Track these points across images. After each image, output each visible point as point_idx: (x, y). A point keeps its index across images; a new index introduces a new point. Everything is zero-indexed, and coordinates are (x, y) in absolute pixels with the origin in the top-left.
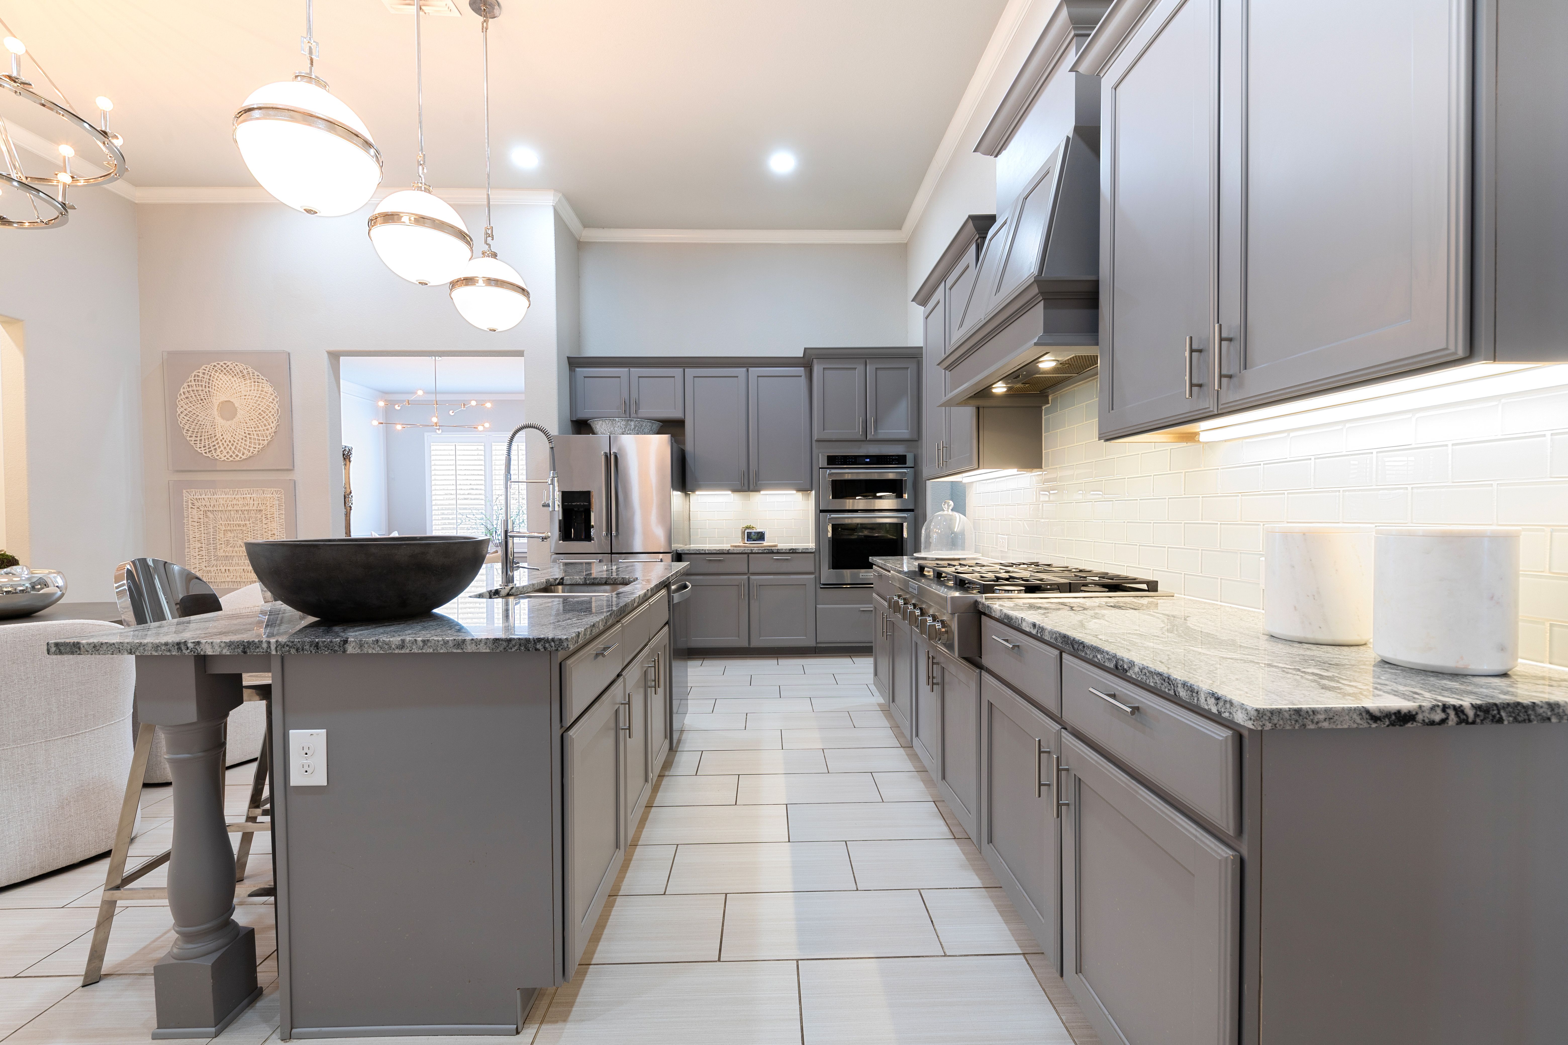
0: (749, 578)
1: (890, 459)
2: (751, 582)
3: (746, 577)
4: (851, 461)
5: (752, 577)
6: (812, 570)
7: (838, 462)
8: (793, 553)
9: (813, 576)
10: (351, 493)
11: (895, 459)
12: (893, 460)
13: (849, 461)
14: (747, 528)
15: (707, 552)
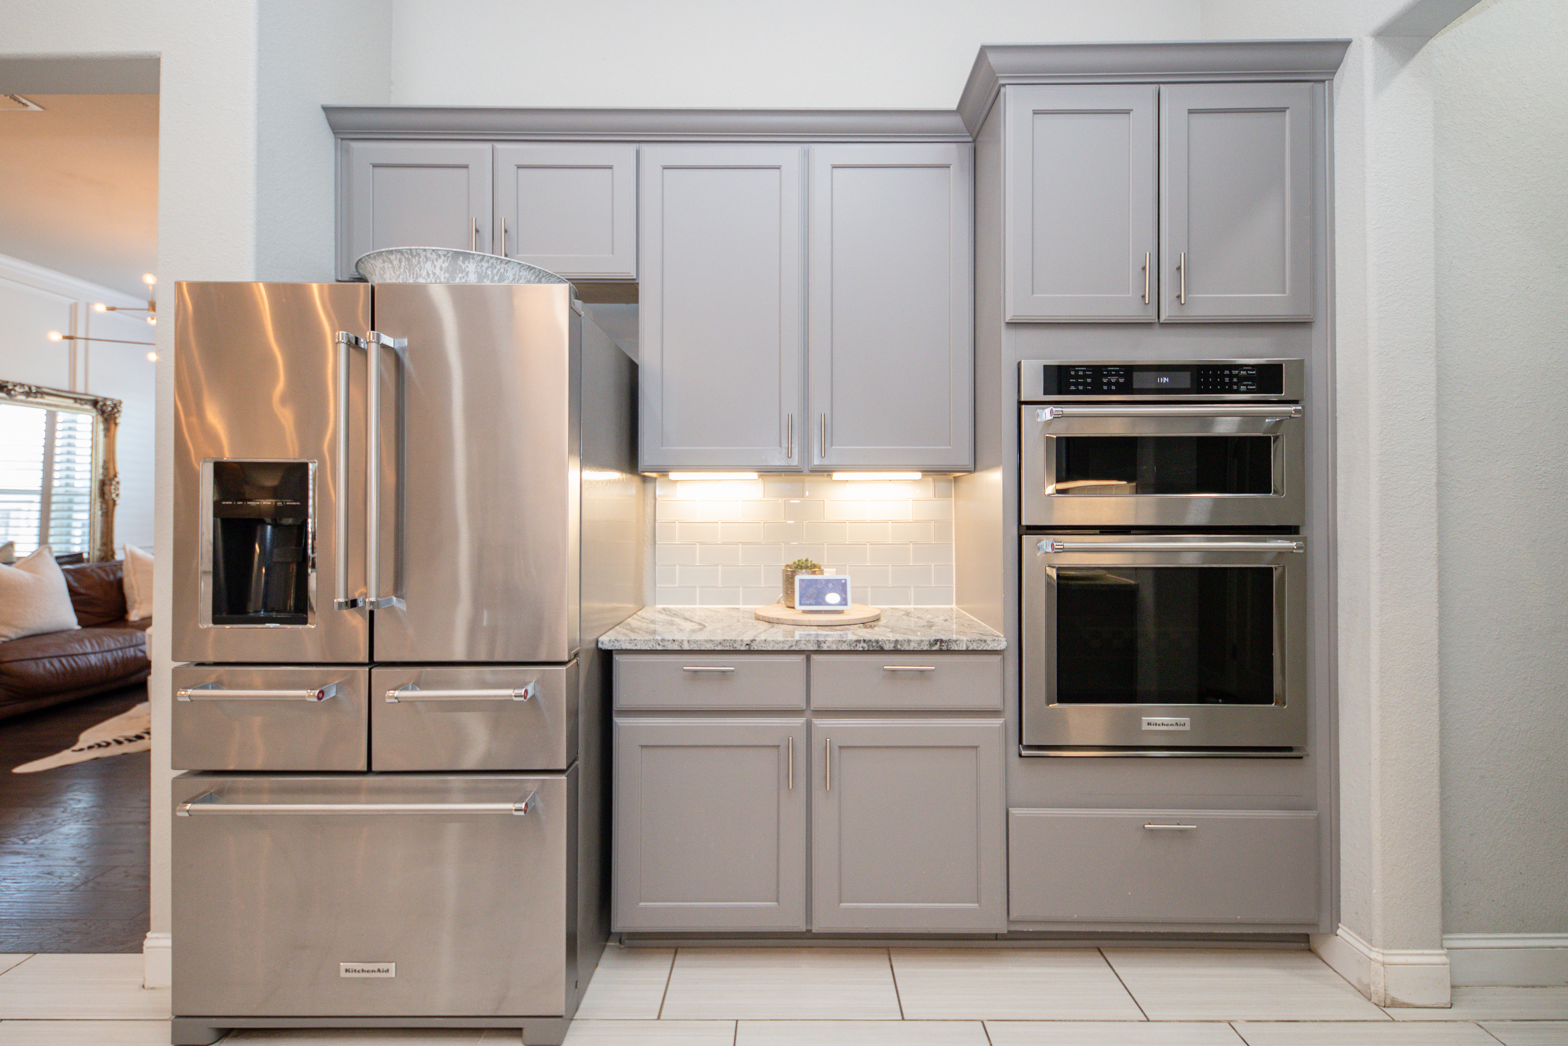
0: (809, 726)
1: (1231, 376)
2: (816, 738)
3: (800, 721)
4: (1117, 384)
5: (818, 722)
6: (993, 701)
7: (1076, 384)
8: (940, 652)
9: (997, 722)
10: (115, 476)
11: (1248, 378)
12: (1242, 379)
13: (1109, 384)
14: (801, 566)
15: (686, 647)
